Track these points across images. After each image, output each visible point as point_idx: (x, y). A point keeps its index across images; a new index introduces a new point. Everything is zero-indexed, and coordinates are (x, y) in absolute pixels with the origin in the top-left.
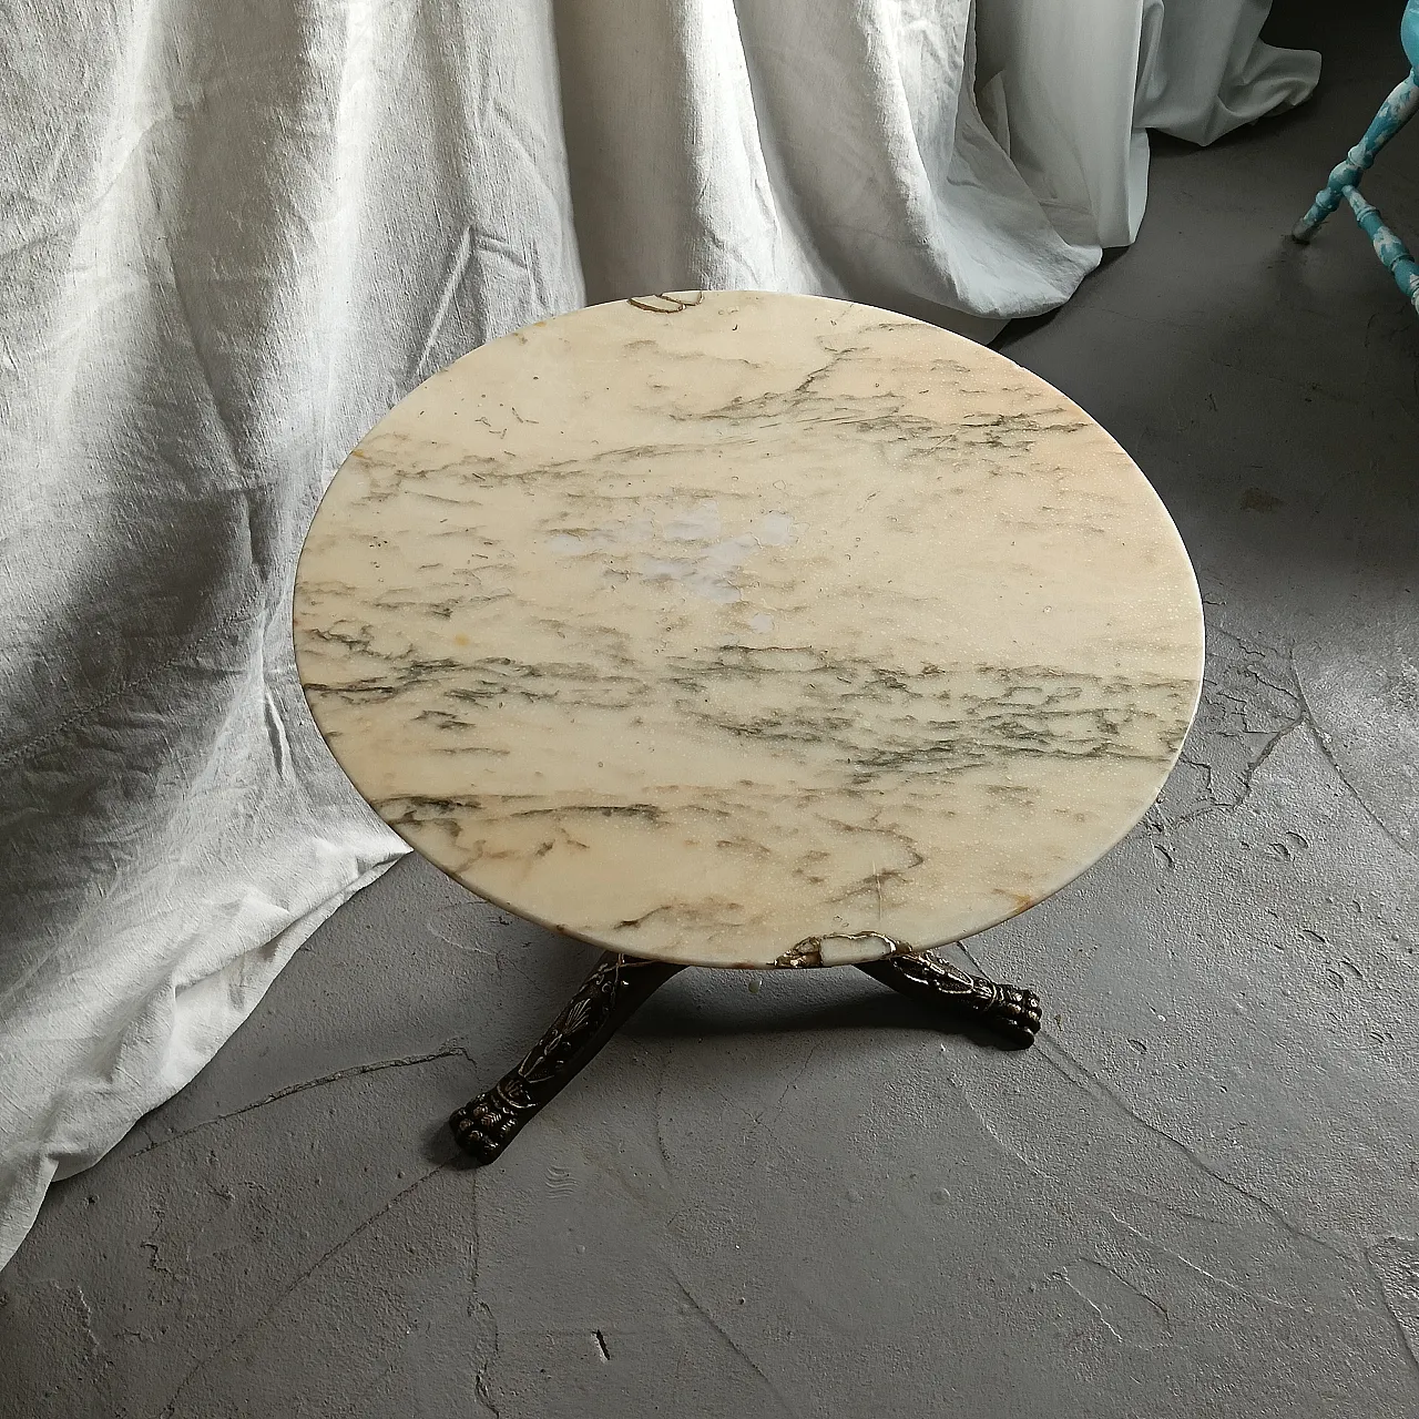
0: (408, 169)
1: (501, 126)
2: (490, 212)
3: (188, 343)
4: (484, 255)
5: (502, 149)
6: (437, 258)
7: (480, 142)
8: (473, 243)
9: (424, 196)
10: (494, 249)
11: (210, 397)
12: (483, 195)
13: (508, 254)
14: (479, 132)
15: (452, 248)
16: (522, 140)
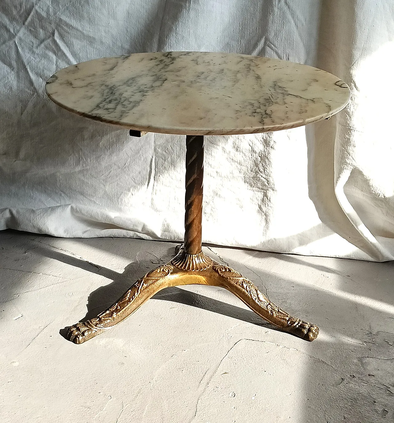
0: (252, 9)
1: (286, 8)
2: (273, 34)
3: (161, 17)
4: (268, 49)
5: (283, 16)
6: (253, 42)
7: (276, 10)
8: (265, 43)
9: (255, 20)
10: (272, 49)
11: (158, 33)
12: (273, 28)
13: (277, 53)
14: (277, 6)
15: (258, 41)
16: (293, 18)
